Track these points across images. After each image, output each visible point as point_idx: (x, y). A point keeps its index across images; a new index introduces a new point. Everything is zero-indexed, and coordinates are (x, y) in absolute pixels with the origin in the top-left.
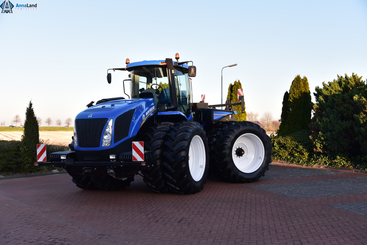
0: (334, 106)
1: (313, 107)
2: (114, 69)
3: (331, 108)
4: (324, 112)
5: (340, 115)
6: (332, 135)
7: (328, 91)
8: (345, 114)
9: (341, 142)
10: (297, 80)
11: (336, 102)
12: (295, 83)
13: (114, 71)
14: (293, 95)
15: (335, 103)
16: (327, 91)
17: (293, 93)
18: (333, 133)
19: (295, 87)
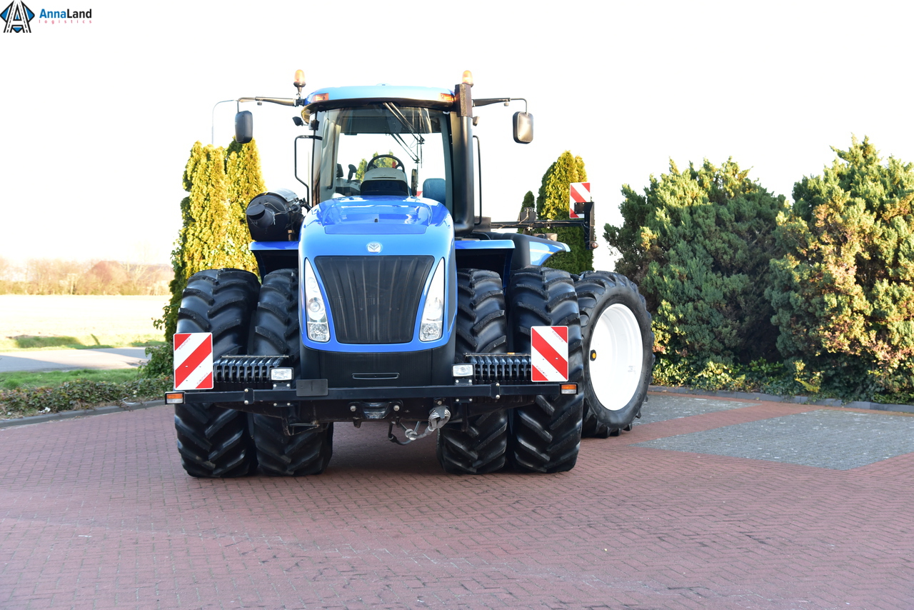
0: (695, 235)
1: (643, 236)
2: (259, 101)
3: (689, 242)
4: (672, 252)
5: (711, 260)
6: (696, 308)
7: (676, 199)
8: (725, 257)
9: (717, 328)
10: (565, 163)
11: (703, 226)
12: (560, 171)
13: (259, 104)
14: (557, 201)
15: (699, 229)
16: (673, 196)
17: (554, 197)
18: (699, 305)
19: (561, 180)
